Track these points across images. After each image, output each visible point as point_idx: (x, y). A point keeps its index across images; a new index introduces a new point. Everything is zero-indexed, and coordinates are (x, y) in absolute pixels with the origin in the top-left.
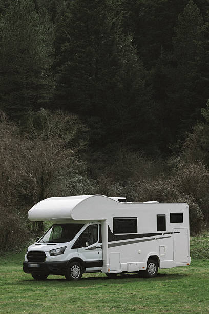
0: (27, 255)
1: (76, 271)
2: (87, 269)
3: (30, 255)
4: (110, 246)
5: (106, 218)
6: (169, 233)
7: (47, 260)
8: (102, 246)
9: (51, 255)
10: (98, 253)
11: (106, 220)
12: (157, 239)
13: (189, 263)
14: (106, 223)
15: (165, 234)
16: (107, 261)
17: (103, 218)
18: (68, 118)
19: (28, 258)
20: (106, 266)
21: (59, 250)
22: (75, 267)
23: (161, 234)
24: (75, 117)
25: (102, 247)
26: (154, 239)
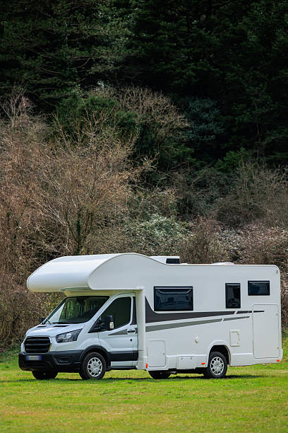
0: (25, 343)
1: (95, 366)
2: (113, 364)
3: (29, 342)
4: (148, 329)
5: (142, 288)
6: (247, 312)
7: (52, 349)
8: (136, 329)
9: (59, 342)
10: (131, 340)
11: (143, 291)
12: (225, 320)
13: (280, 358)
14: (143, 295)
15: (238, 313)
16: (145, 352)
17: (138, 288)
18: (149, 102)
19: (26, 347)
20: (142, 359)
21: (70, 334)
22: (93, 360)
23: (233, 313)
24: (163, 100)
25: (136, 331)
26: (220, 320)
